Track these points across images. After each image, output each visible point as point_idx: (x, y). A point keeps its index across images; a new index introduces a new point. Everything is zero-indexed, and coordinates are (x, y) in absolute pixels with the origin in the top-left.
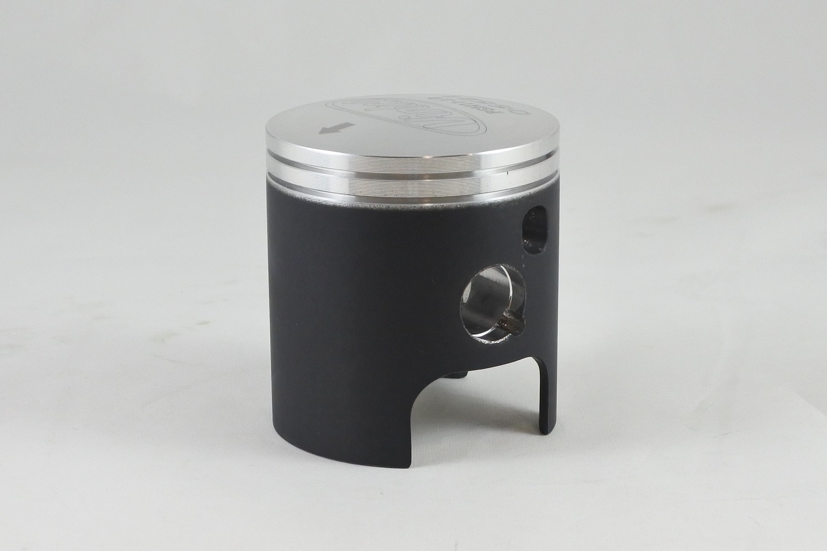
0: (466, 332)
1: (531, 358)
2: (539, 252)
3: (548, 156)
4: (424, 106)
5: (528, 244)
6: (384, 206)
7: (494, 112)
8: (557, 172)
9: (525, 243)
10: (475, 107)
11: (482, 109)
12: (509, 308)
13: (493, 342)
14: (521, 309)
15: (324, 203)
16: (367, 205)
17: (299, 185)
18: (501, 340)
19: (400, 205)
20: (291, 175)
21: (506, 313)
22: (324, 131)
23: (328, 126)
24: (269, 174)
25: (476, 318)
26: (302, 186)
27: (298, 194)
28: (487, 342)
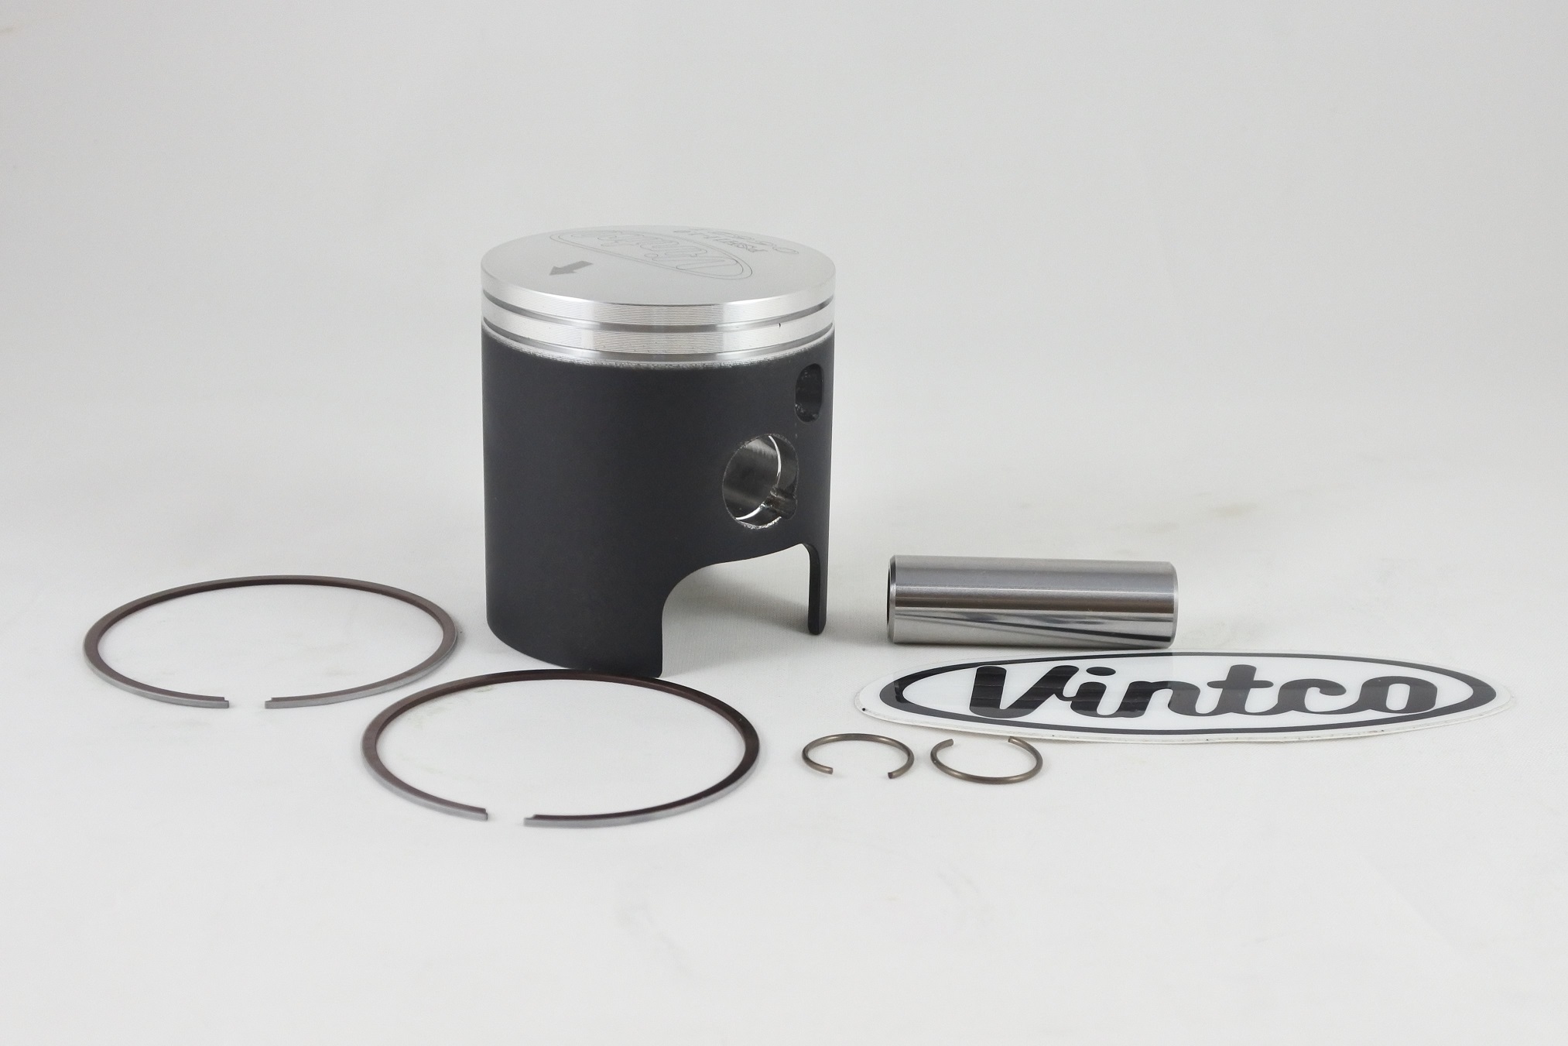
0: (729, 515)
1: (801, 545)
2: (813, 419)
3: (822, 306)
4: (671, 242)
5: (800, 410)
6: (633, 364)
7: (756, 250)
8: (832, 324)
9: (796, 408)
10: (733, 243)
11: (741, 246)
12: (776, 486)
13: (760, 527)
14: (792, 487)
15: (559, 359)
16: (613, 362)
17: (527, 337)
18: (770, 524)
19: (653, 363)
20: (519, 326)
21: (774, 492)
22: (556, 271)
23: (560, 265)
24: (485, 320)
25: (738, 497)
26: (530, 338)
27: (526, 348)
28: (753, 527)
